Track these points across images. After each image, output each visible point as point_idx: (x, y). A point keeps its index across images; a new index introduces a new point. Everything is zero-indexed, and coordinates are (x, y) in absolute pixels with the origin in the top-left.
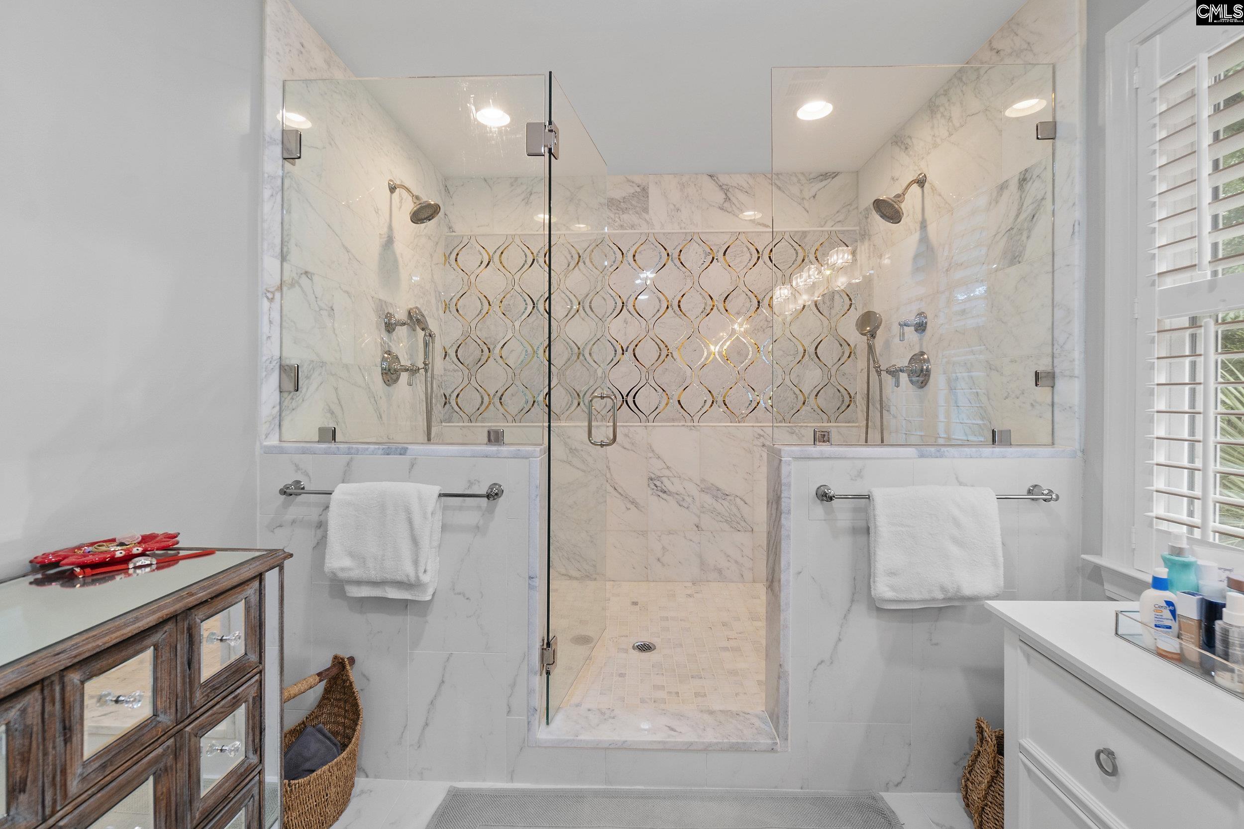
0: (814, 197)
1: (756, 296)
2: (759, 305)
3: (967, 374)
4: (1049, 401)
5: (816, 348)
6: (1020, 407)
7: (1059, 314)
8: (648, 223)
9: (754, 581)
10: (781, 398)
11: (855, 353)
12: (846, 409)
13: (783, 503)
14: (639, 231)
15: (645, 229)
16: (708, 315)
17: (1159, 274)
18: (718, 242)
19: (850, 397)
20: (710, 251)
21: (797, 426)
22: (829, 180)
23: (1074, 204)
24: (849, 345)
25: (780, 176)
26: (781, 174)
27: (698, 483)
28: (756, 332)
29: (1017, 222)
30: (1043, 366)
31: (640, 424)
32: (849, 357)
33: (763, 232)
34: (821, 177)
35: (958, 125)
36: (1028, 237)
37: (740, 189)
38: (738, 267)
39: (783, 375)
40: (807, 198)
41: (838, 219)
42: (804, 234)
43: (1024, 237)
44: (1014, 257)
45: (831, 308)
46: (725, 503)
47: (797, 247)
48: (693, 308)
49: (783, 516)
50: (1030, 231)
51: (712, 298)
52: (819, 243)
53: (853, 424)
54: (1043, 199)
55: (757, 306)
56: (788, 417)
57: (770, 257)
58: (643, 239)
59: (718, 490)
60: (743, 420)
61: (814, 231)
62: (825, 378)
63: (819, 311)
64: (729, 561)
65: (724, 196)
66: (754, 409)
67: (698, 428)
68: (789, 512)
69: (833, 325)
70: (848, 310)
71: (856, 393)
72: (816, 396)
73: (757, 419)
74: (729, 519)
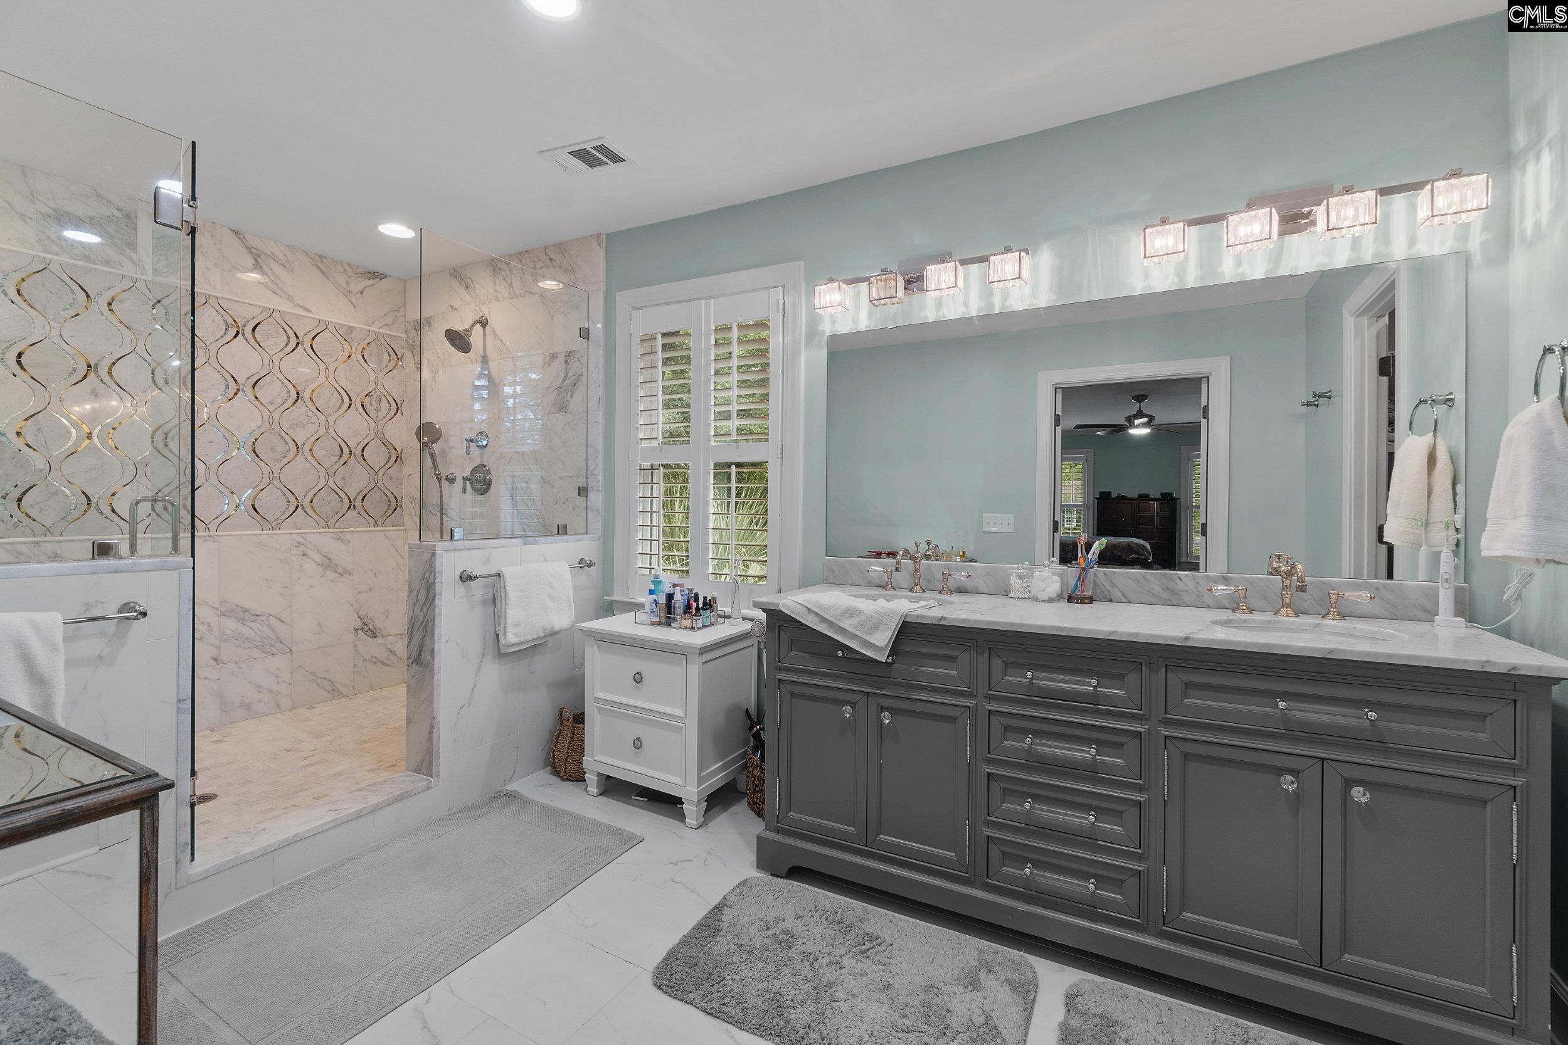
0: (361, 293)
1: (294, 387)
2: (298, 397)
3: (525, 485)
4: (585, 505)
5: (363, 450)
6: (566, 510)
7: (590, 451)
8: (135, 263)
9: (293, 708)
10: (324, 502)
11: (401, 458)
12: (392, 513)
13: (437, 587)
14: (119, 272)
15: (129, 270)
16: (230, 400)
17: (640, 439)
18: (245, 314)
19: (397, 501)
20: (233, 323)
21: (344, 532)
22: (378, 280)
23: (599, 385)
24: (396, 450)
25: (323, 259)
26: (325, 258)
27: (217, 606)
28: (295, 427)
29: (564, 384)
30: (581, 482)
31: (122, 536)
32: (396, 461)
33: (303, 316)
34: (369, 275)
35: (518, 293)
36: (571, 397)
37: (276, 259)
38: (272, 350)
39: (327, 477)
40: (354, 292)
41: (385, 323)
42: (351, 329)
43: (569, 396)
44: (563, 409)
45: (378, 410)
46: (255, 625)
47: (344, 342)
48: (209, 388)
49: (437, 597)
50: (572, 393)
51: (235, 381)
52: (366, 342)
53: (400, 528)
54: (581, 375)
55: (296, 398)
56: (333, 521)
57: (311, 346)
58: (127, 284)
59: (246, 610)
60: (277, 525)
61: (362, 329)
62: (372, 480)
63: (366, 412)
64: (260, 692)
65: (254, 262)
66: (292, 514)
67: (217, 538)
68: (441, 594)
69: (380, 428)
70: (395, 415)
71: (402, 497)
72: (363, 499)
73: (296, 525)
74: (260, 643)
